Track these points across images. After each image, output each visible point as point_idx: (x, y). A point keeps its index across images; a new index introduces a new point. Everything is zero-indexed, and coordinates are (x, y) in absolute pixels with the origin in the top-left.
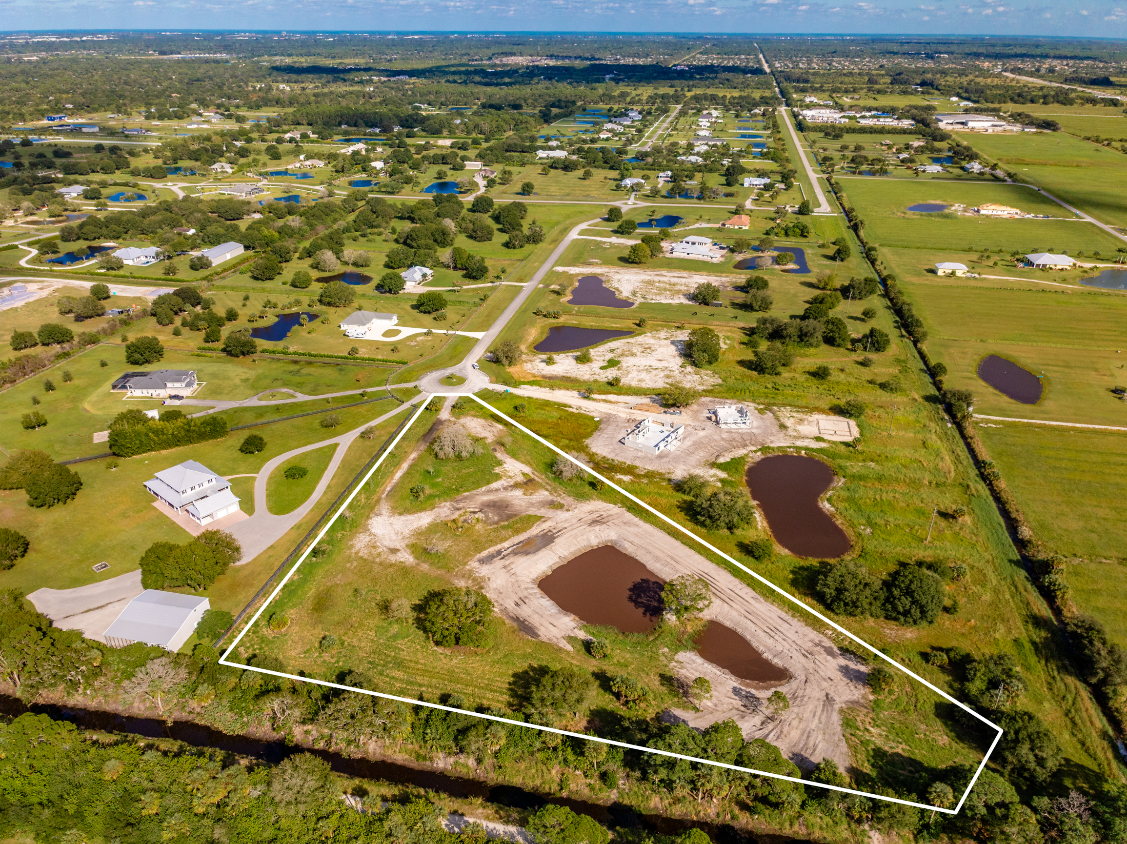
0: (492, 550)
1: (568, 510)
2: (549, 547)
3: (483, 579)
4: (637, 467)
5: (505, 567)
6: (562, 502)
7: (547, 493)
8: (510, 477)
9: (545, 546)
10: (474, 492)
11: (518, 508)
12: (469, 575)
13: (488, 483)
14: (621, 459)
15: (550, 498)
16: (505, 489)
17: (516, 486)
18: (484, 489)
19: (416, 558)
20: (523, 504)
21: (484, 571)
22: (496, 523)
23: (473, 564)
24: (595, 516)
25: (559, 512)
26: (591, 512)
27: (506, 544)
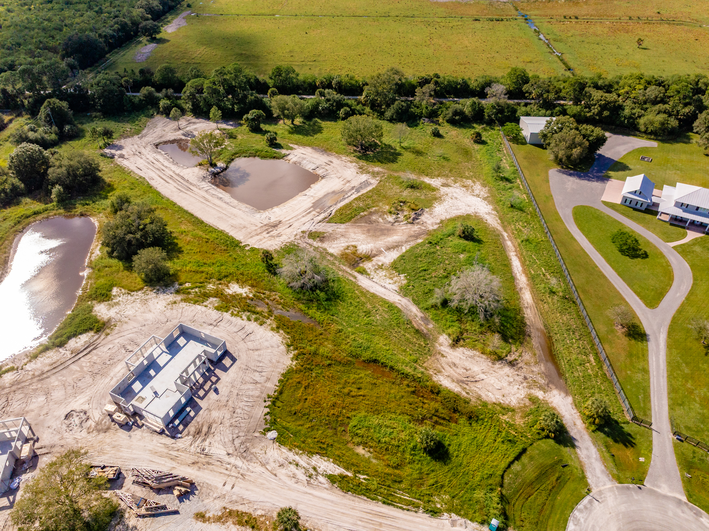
0: (364, 191)
1: (303, 232)
2: (316, 199)
3: (362, 173)
4: (218, 309)
5: (349, 181)
6: (310, 241)
7: (331, 251)
8: (381, 267)
9: (320, 200)
10: (412, 244)
11: (356, 230)
12: (374, 174)
13: (402, 257)
14: (237, 321)
15: (325, 245)
16: (379, 253)
17: (368, 257)
18: (404, 249)
19: (423, 182)
20: (352, 235)
21: (364, 177)
22: (371, 214)
23: (374, 182)
24: (275, 233)
25: (313, 229)
26: (279, 235)
27: (354, 196)
